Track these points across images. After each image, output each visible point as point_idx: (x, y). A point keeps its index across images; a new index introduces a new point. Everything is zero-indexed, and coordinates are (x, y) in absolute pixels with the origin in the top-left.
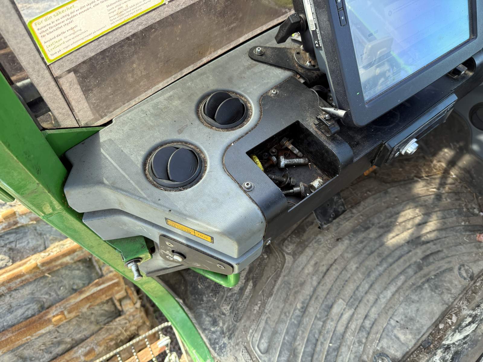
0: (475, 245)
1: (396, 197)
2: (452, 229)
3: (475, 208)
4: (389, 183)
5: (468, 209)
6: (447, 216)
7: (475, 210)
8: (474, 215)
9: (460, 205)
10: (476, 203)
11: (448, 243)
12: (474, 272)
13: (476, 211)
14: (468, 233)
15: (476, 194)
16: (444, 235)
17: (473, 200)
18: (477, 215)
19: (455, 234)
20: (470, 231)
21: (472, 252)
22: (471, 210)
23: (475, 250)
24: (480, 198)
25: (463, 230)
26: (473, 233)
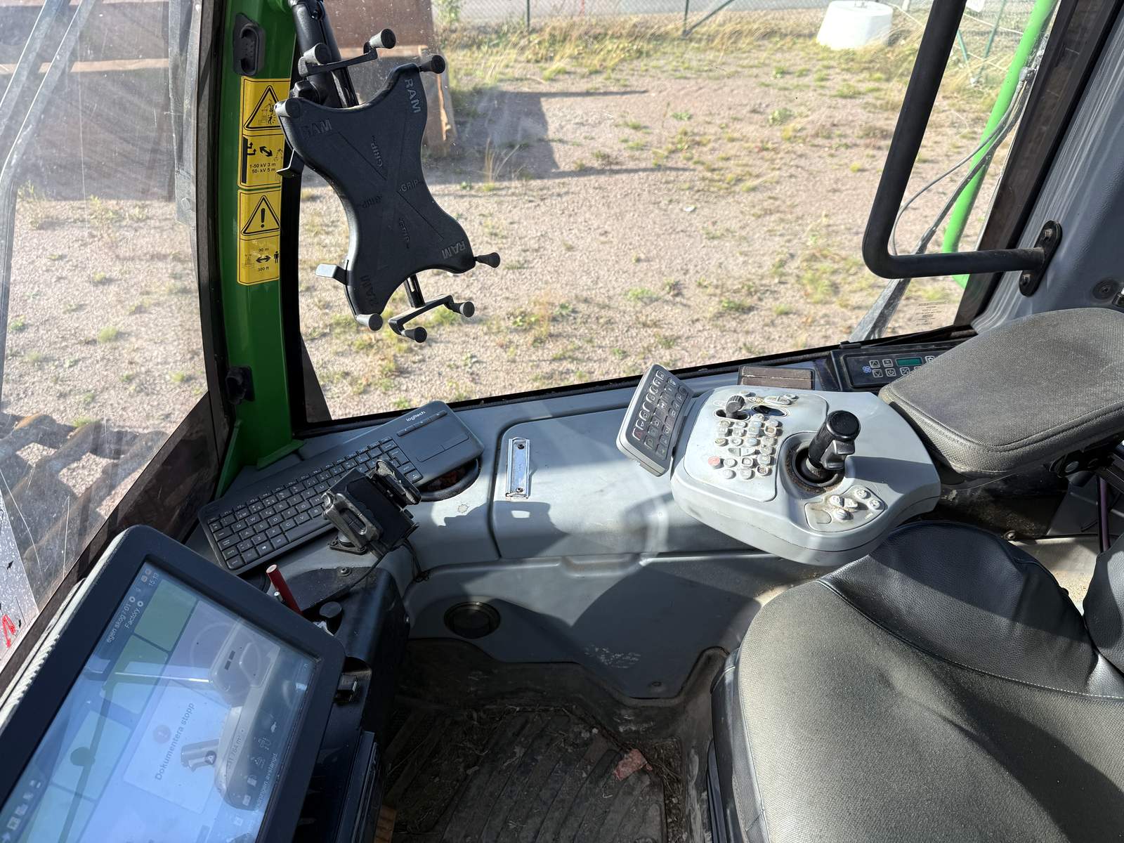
0: (624, 793)
1: (466, 836)
2: (578, 800)
3: (580, 733)
4: (437, 822)
5: (573, 745)
6: (557, 786)
7: (583, 735)
8: (587, 744)
9: (560, 750)
10: (576, 721)
11: (591, 832)
12: (655, 838)
13: (585, 735)
14: (601, 784)
15: (566, 707)
16: (576, 825)
17: (569, 721)
18: (591, 739)
19: (587, 804)
20: (602, 776)
21: (629, 809)
22: (578, 742)
23: (629, 801)
24: (574, 707)
25: (591, 786)
26: (607, 775)
